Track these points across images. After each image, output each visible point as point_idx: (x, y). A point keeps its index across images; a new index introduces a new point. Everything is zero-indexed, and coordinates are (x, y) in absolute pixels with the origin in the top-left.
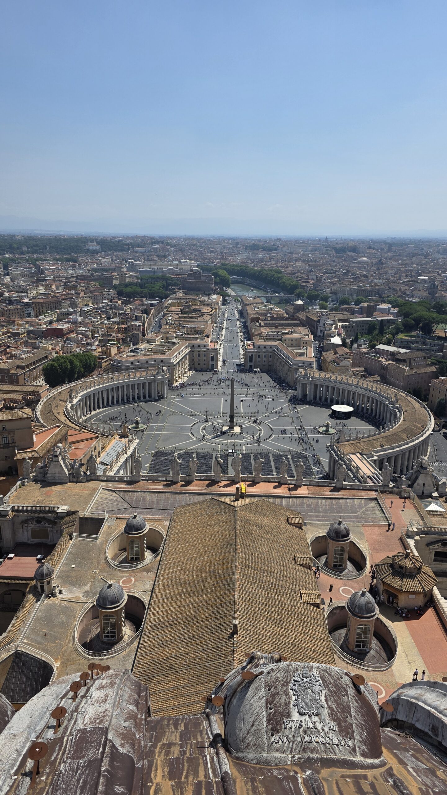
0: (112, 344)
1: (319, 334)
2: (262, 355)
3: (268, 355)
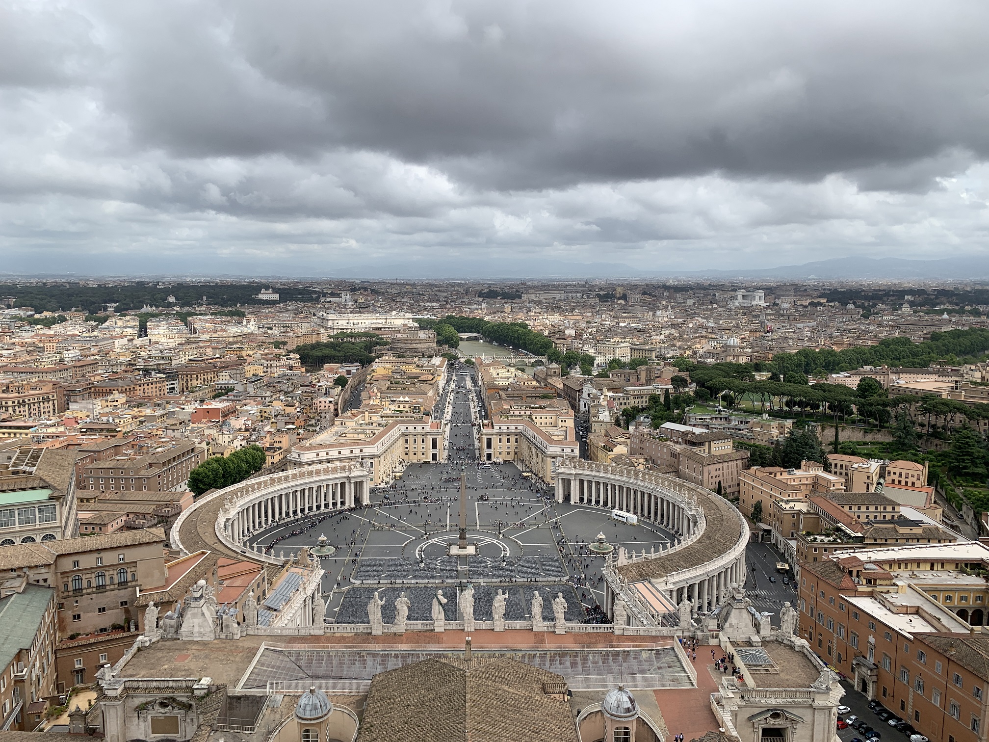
0: (289, 429)
1: (582, 409)
2: (505, 438)
3: (513, 438)
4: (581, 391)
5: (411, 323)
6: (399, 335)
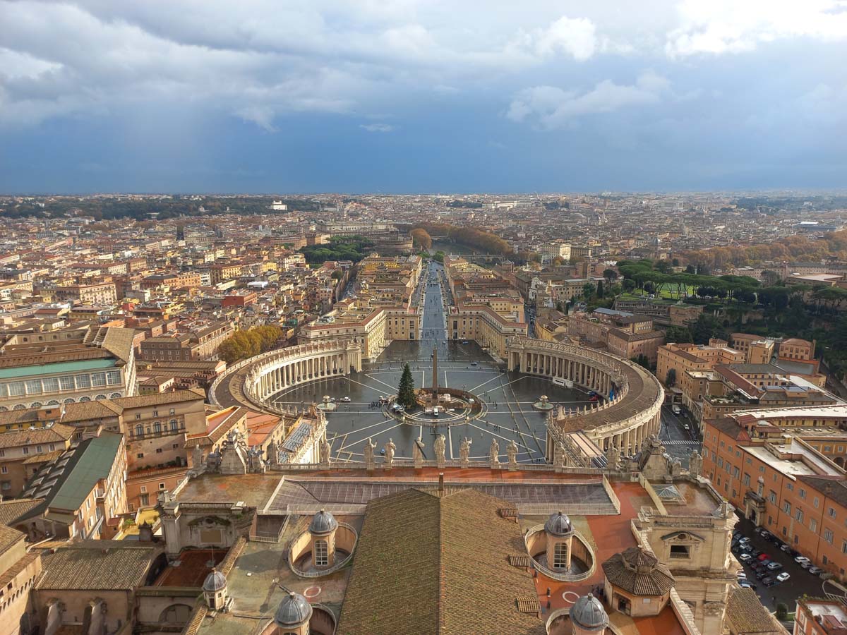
2: (468, 321)
3: (474, 321)
4: (529, 283)
5: (393, 228)
6: (383, 238)
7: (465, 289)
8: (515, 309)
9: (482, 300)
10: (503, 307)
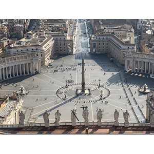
0: (4, 39)
1: (138, 28)
2: (101, 43)
3: (105, 43)
7: (100, 24)
8: (129, 35)
9: (110, 31)
10: (122, 34)
